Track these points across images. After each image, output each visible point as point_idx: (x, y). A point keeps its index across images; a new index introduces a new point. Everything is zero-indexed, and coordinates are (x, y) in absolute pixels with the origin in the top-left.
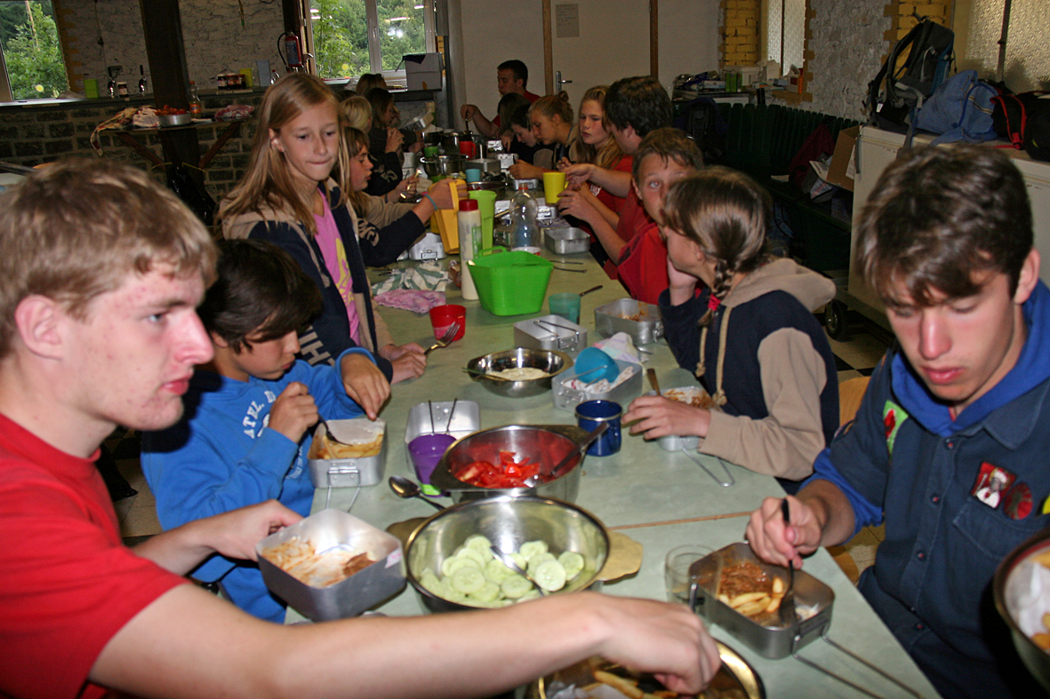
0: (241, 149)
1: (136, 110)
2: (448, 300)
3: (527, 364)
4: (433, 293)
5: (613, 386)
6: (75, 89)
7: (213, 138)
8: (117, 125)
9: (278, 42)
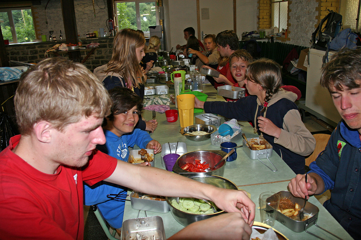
0: (94, 58)
1: (60, 45)
2: (170, 108)
3: (201, 130)
4: (165, 106)
5: (232, 137)
6: (38, 38)
7: (84, 55)
8: (54, 50)
9: (106, 22)
